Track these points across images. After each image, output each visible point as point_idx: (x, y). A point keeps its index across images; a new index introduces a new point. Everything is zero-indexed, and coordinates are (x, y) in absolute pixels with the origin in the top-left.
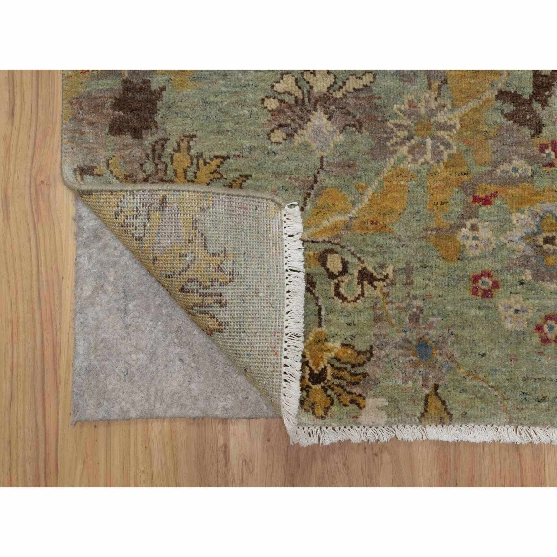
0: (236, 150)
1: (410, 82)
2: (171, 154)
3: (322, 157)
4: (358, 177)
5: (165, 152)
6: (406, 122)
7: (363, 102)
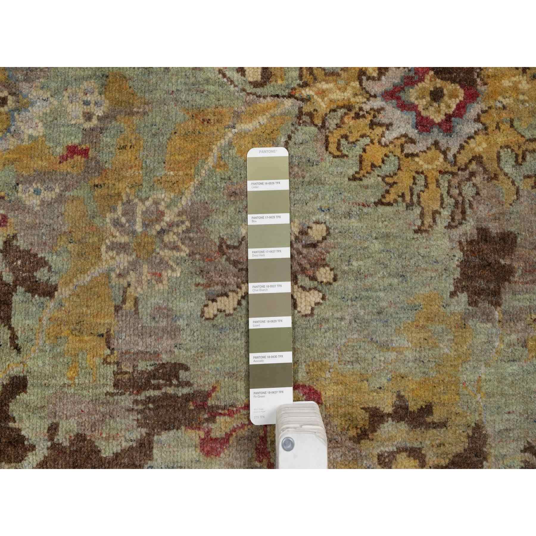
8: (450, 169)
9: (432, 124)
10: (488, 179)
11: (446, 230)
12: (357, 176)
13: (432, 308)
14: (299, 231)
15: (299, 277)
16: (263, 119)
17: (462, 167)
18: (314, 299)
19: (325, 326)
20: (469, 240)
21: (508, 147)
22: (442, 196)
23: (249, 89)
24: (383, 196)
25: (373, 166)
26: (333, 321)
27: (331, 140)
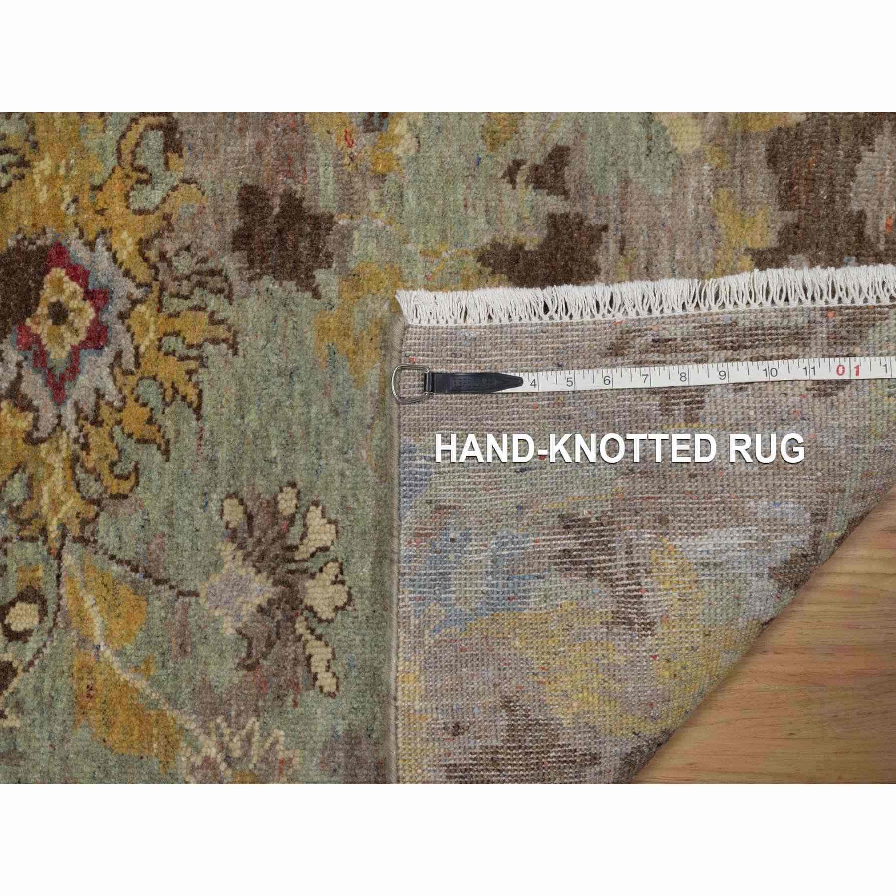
0: (212, 432)
1: (321, 762)
2: (206, 306)
3: (196, 595)
4: (163, 663)
5: (210, 296)
6: (256, 752)
7: (289, 673)
8: (156, 294)
9: (96, 322)
10: (169, 231)
11: (235, 303)
12: (163, 447)
13: (332, 327)
14: (231, 543)
15: (289, 542)
16: (89, 600)
17: (153, 274)
18: (318, 519)
19: (351, 503)
20: (247, 265)
21: (127, 197)
22: (191, 309)
23: (48, 623)
24: (190, 405)
25: (150, 421)
26: (345, 488)
27: (114, 490)
